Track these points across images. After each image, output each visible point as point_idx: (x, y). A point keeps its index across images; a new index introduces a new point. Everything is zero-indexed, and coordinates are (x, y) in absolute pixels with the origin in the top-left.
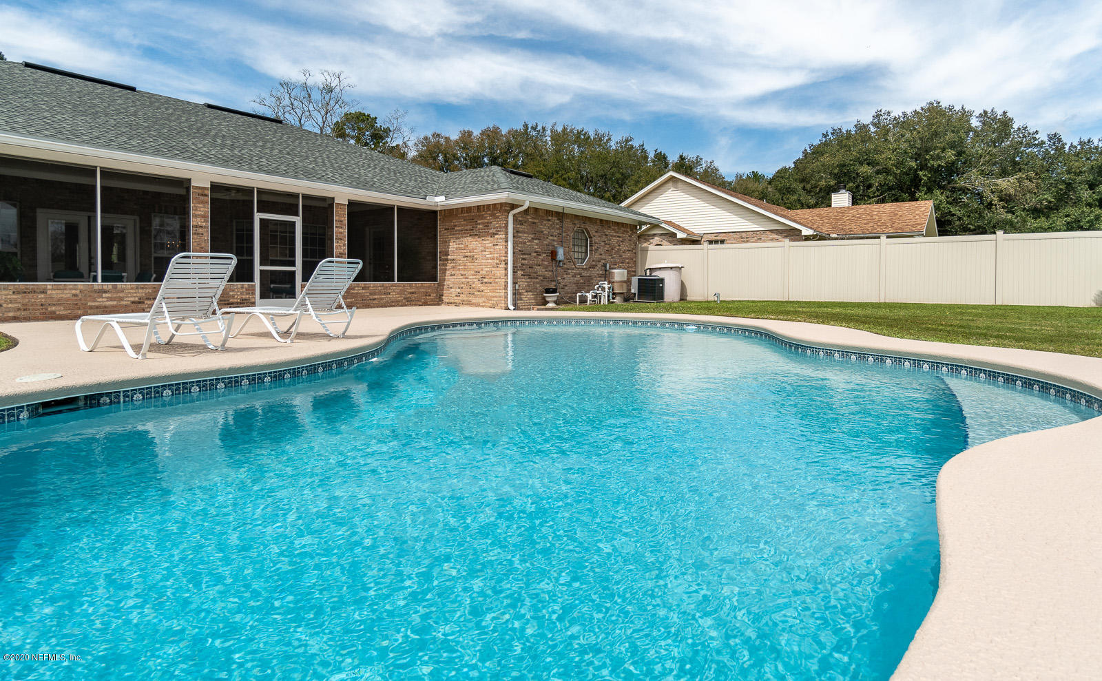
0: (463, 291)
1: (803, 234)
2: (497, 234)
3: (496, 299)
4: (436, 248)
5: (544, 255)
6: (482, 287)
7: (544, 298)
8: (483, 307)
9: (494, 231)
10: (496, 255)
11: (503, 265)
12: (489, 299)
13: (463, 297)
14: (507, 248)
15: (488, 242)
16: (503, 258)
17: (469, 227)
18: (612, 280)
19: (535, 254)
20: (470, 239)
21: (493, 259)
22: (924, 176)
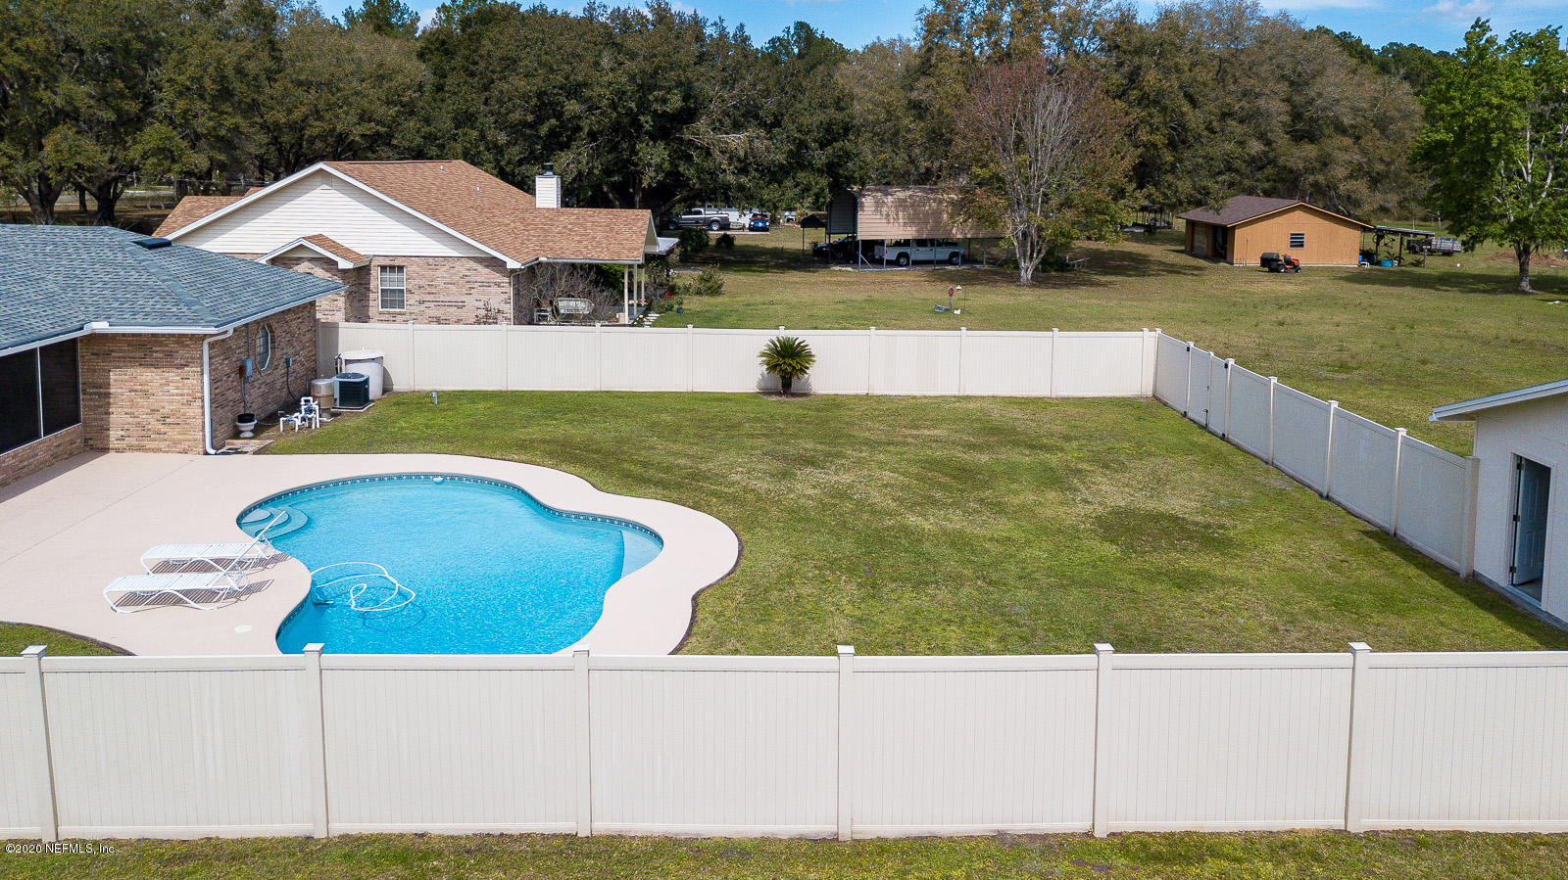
0: (129, 433)
1: (508, 267)
2: (187, 366)
3: (187, 443)
4: (77, 377)
5: (233, 375)
6: (163, 429)
7: (236, 427)
8: (166, 452)
9: (183, 362)
10: (186, 391)
11: (198, 403)
12: (176, 443)
13: (133, 441)
14: (202, 382)
15: (172, 375)
16: (199, 395)
17: (137, 355)
18: (318, 395)
19: (225, 379)
20: (139, 370)
21: (182, 395)
22: (647, 122)
